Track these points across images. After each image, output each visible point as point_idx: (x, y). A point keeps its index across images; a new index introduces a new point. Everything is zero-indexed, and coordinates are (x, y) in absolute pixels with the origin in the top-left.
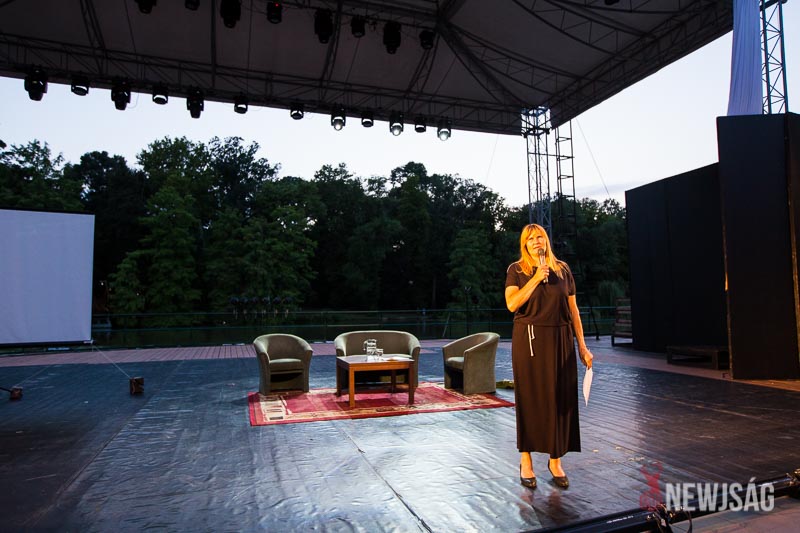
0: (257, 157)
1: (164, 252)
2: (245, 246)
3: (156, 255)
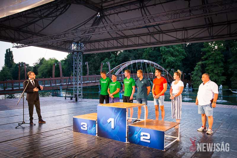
3: (208, 63)
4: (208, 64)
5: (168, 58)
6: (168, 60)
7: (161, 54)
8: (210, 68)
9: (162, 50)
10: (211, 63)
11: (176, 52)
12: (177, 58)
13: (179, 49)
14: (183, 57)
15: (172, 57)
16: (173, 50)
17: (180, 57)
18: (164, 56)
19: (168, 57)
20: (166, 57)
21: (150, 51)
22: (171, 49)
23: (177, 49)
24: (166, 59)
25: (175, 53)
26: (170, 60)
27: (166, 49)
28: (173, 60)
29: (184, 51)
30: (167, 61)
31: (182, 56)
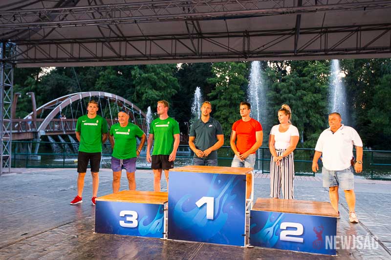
1: (223, 102)
2: (282, 97)
3: (218, 105)
4: (219, 107)
5: (147, 93)
6: (146, 95)
7: (134, 83)
8: (222, 113)
9: (135, 75)
10: (223, 104)
11: (161, 81)
12: (163, 93)
13: (167, 76)
14: (174, 92)
15: (154, 91)
16: (155, 77)
17: (169, 91)
18: (138, 88)
19: (147, 91)
20: (143, 91)
21: (111, 77)
22: (152, 75)
23: (163, 76)
24: (142, 94)
25: (160, 83)
26: (150, 96)
27: (144, 75)
28: (157, 96)
29: (176, 80)
30: (146, 98)
31: (173, 90)
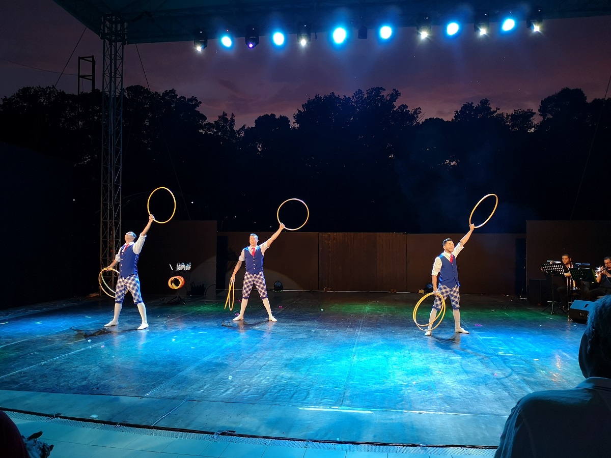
0: (397, 104)
